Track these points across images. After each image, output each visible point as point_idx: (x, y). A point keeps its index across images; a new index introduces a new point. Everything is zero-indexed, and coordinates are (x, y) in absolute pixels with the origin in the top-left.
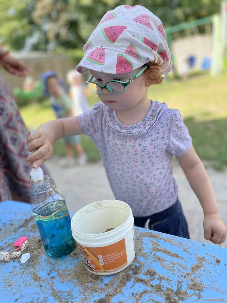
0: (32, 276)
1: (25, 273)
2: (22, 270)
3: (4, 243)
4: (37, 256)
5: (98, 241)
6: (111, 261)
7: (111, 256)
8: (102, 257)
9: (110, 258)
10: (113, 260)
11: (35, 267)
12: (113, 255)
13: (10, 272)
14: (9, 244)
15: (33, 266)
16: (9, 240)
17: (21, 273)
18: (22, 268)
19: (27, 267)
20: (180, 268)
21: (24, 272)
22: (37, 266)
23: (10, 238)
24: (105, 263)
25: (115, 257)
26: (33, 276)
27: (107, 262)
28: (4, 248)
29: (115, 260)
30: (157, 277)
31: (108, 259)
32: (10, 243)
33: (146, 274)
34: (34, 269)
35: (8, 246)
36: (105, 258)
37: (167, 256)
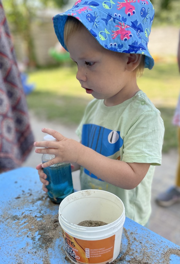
0: (43, 261)
1: (36, 254)
2: (35, 250)
3: (21, 213)
4: (51, 238)
5: (89, 234)
6: (98, 255)
7: (99, 251)
8: (90, 250)
9: (97, 252)
10: (100, 255)
11: (47, 251)
12: (101, 250)
13: (22, 249)
14: (25, 215)
15: (46, 248)
16: (26, 211)
17: (33, 253)
18: (35, 248)
19: (39, 248)
21: (36, 252)
22: (50, 250)
23: (27, 209)
24: (91, 257)
25: (102, 252)
26: (45, 261)
27: (93, 255)
28: (20, 218)
29: (102, 255)
31: (95, 253)
32: (27, 214)
34: (46, 253)
35: (24, 217)
36: (92, 252)
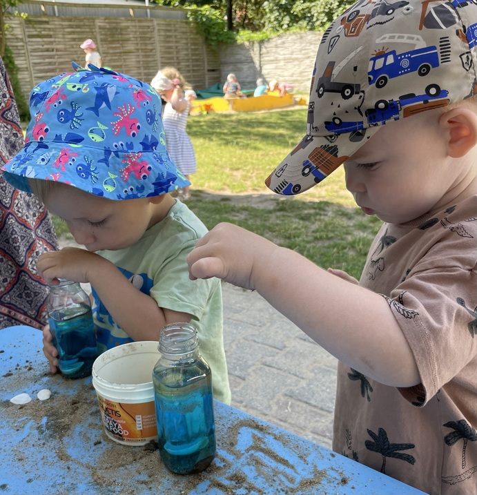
0: (56, 452)
20: (283, 479)
26: (59, 453)
30: (245, 485)
33: (231, 479)
37: (271, 460)
